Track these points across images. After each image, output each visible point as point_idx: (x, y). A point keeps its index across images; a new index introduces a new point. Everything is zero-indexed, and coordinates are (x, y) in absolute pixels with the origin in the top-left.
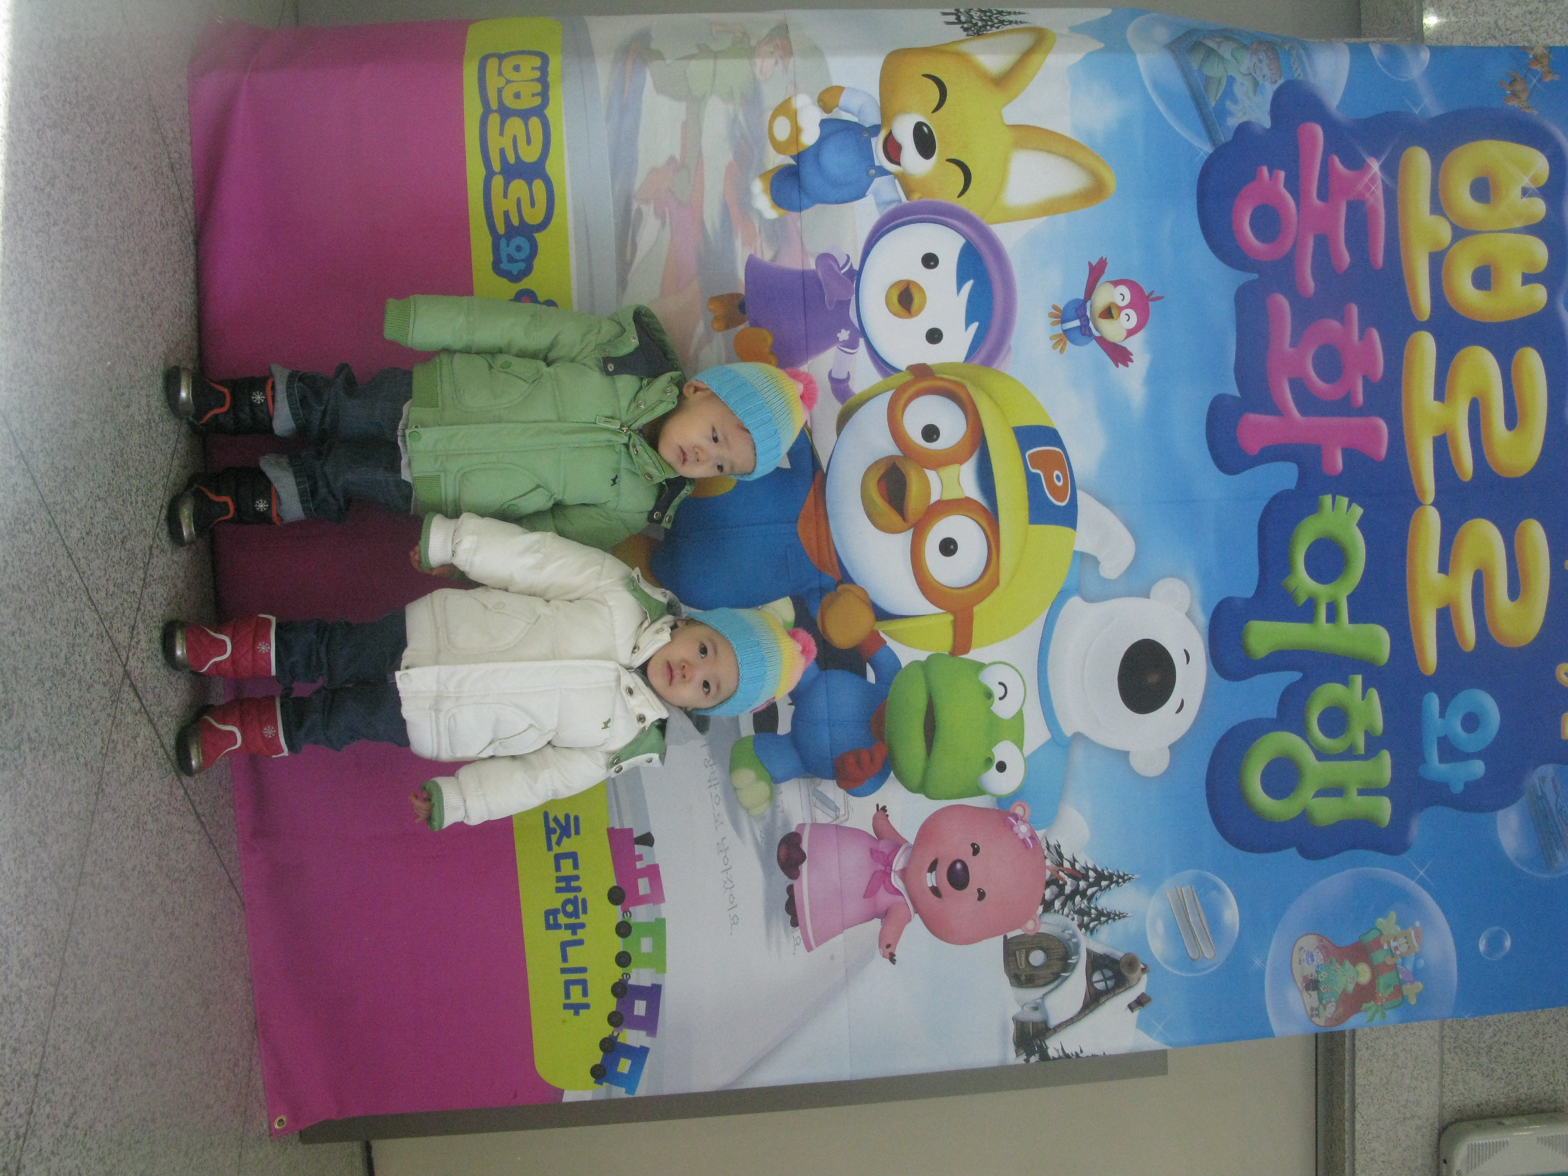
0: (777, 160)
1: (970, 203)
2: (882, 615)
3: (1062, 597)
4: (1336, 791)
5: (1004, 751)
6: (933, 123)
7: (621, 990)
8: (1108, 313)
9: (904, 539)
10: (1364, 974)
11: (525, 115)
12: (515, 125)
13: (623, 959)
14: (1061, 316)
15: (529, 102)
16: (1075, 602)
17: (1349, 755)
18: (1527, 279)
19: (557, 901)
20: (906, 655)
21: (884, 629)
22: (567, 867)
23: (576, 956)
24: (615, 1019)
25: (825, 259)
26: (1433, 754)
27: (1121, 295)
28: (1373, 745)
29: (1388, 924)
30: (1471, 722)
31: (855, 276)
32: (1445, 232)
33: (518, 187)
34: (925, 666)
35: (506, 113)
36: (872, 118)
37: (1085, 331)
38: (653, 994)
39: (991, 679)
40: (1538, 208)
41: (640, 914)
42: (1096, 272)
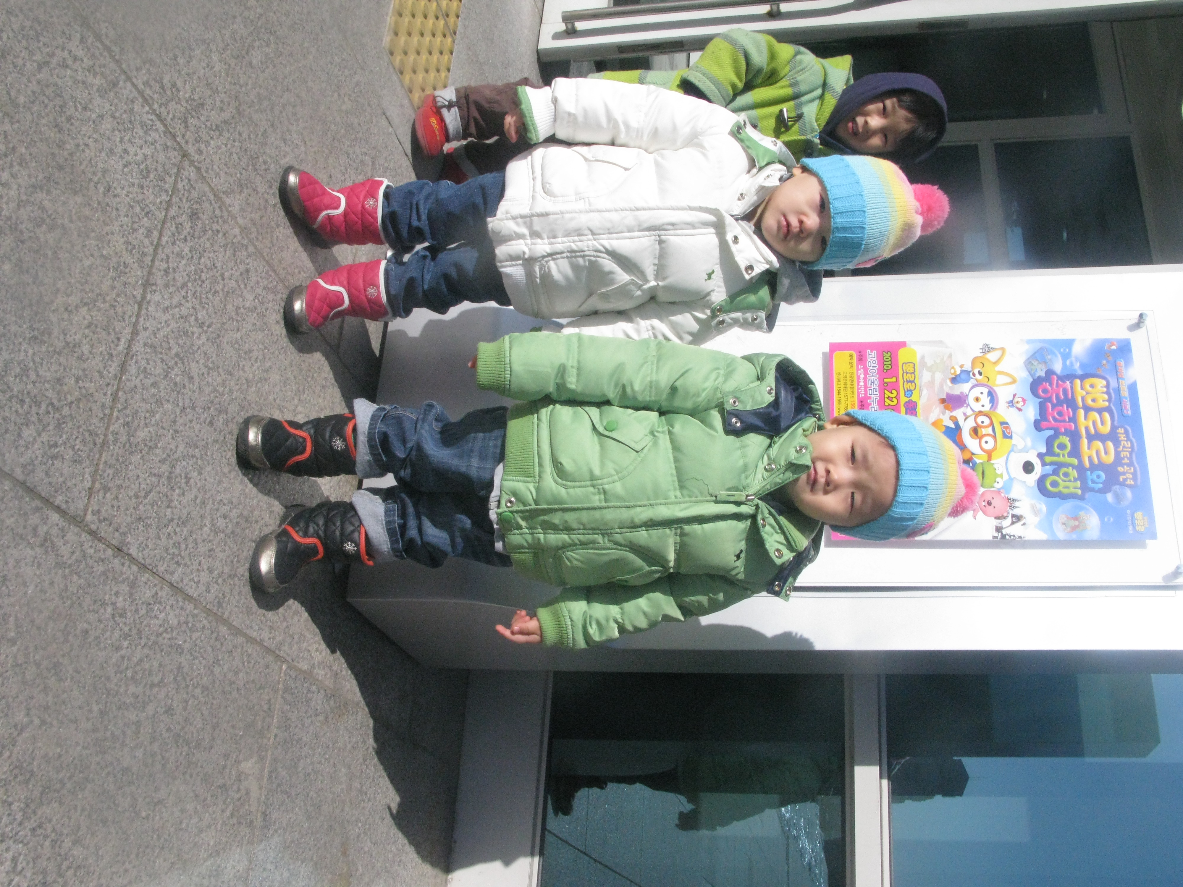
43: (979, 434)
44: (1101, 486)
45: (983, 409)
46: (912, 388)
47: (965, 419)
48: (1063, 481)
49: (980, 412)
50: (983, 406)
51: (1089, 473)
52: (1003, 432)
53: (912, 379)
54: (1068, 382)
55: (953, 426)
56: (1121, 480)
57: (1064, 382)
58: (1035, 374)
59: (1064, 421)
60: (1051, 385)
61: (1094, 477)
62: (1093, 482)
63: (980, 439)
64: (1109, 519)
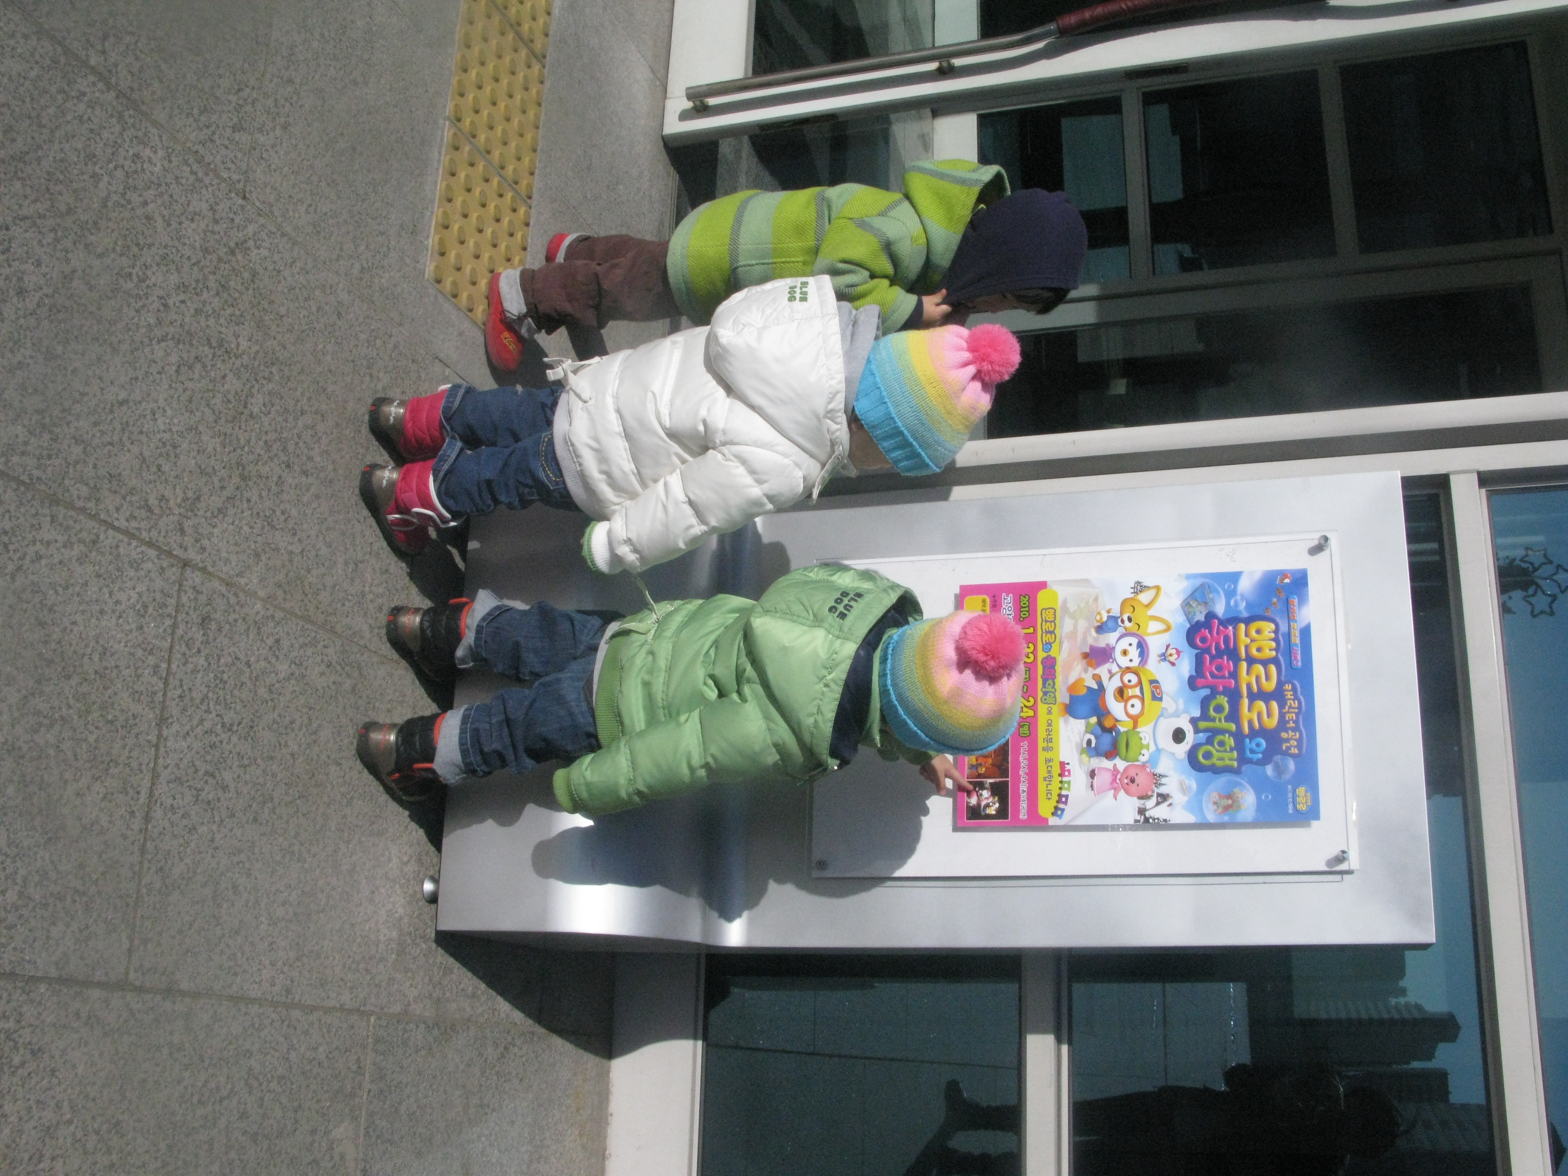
43: (1125, 696)
44: (1260, 756)
45: (1130, 665)
46: (1051, 641)
47: (1110, 678)
48: (1217, 751)
49: (1128, 668)
50: (1131, 660)
51: (1247, 740)
52: (1153, 693)
53: (1051, 629)
54: (1231, 628)
55: (1095, 687)
56: (1284, 748)
57: (1227, 628)
58: (1193, 618)
59: (1223, 677)
60: (1211, 632)
61: (1253, 745)
62: (1252, 751)
63: (1126, 702)
64: (1267, 797)
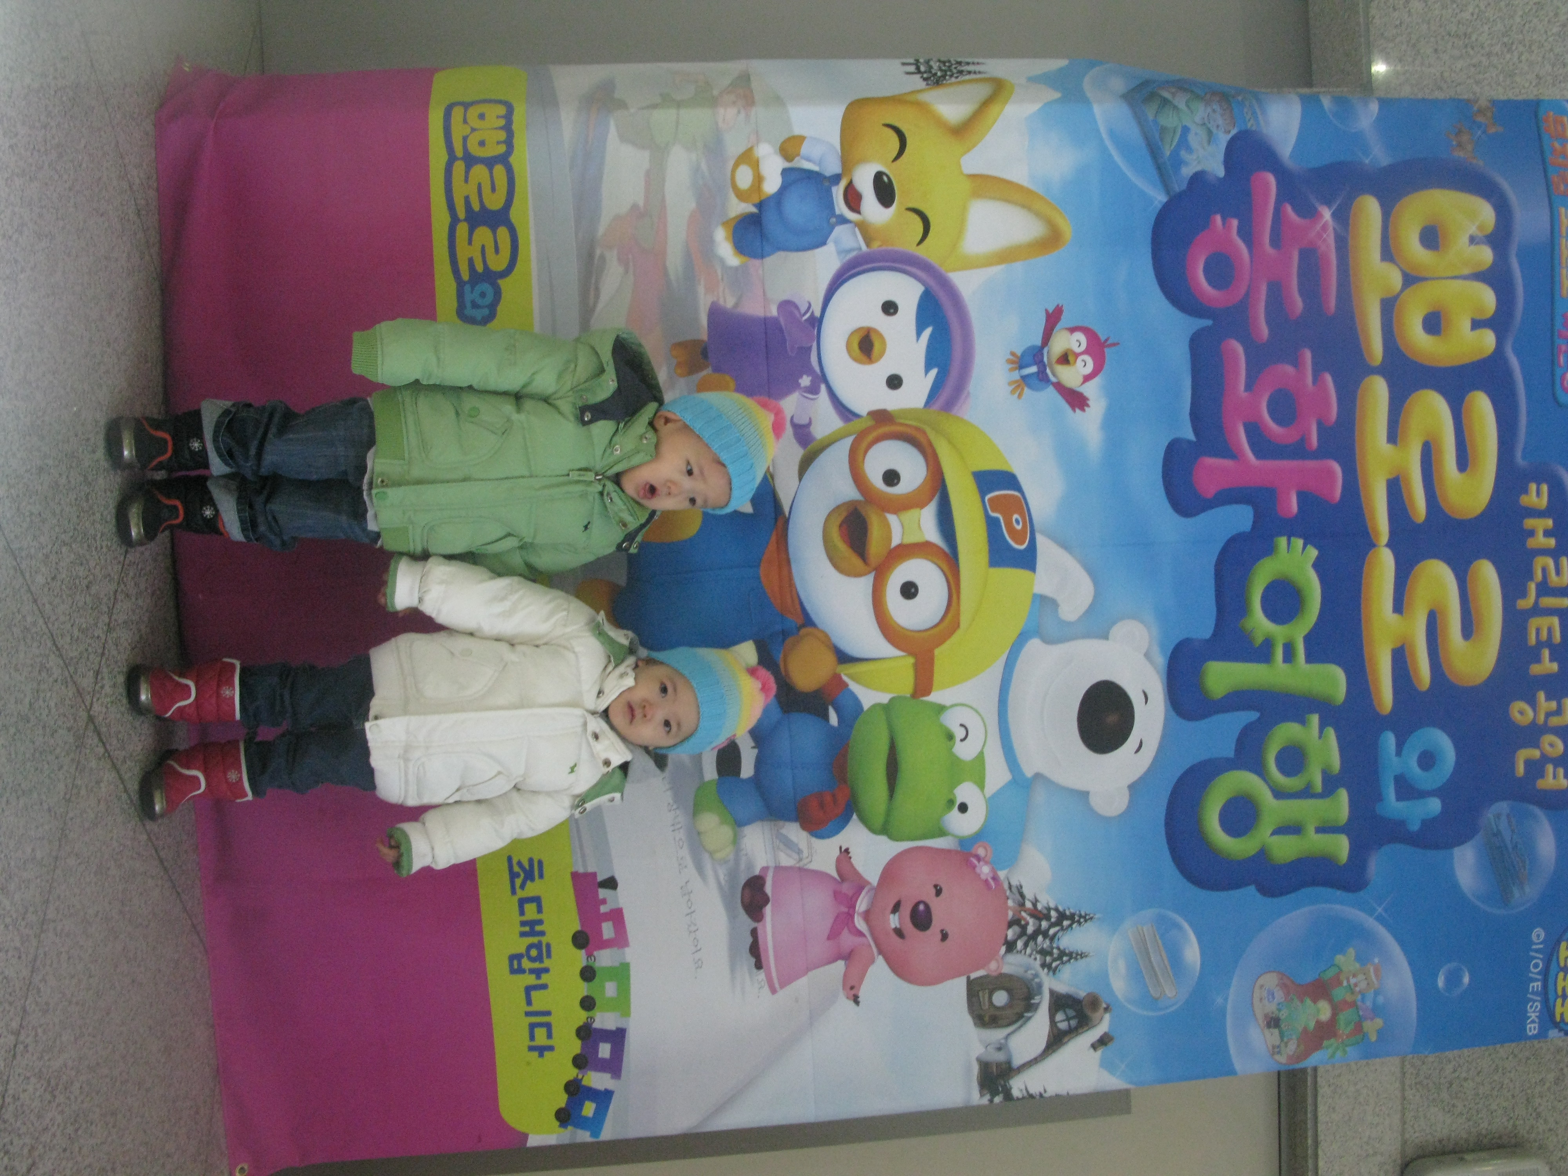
0: (738, 208)
1: (930, 251)
2: (844, 658)
3: (1022, 638)
4: (1293, 829)
5: (965, 792)
6: (893, 173)
7: (586, 1033)
8: (1065, 359)
9: (865, 583)
10: (1324, 1011)
11: (490, 163)
12: (479, 172)
13: (588, 1003)
14: (1019, 362)
15: (495, 150)
16: (1034, 645)
17: (1306, 793)
18: (1476, 325)
19: (520, 945)
20: (868, 697)
21: (846, 673)
22: (531, 910)
23: (540, 1000)
24: (580, 1062)
25: (787, 306)
26: (1390, 792)
27: (1077, 342)
28: (1331, 784)
29: (1346, 960)
30: (1428, 760)
31: (816, 322)
32: (1395, 279)
33: (483, 234)
34: (887, 708)
35: (470, 161)
36: (832, 167)
37: (1042, 377)
38: (618, 1037)
39: (952, 721)
40: (1486, 255)
41: (604, 958)
42: (1053, 318)
